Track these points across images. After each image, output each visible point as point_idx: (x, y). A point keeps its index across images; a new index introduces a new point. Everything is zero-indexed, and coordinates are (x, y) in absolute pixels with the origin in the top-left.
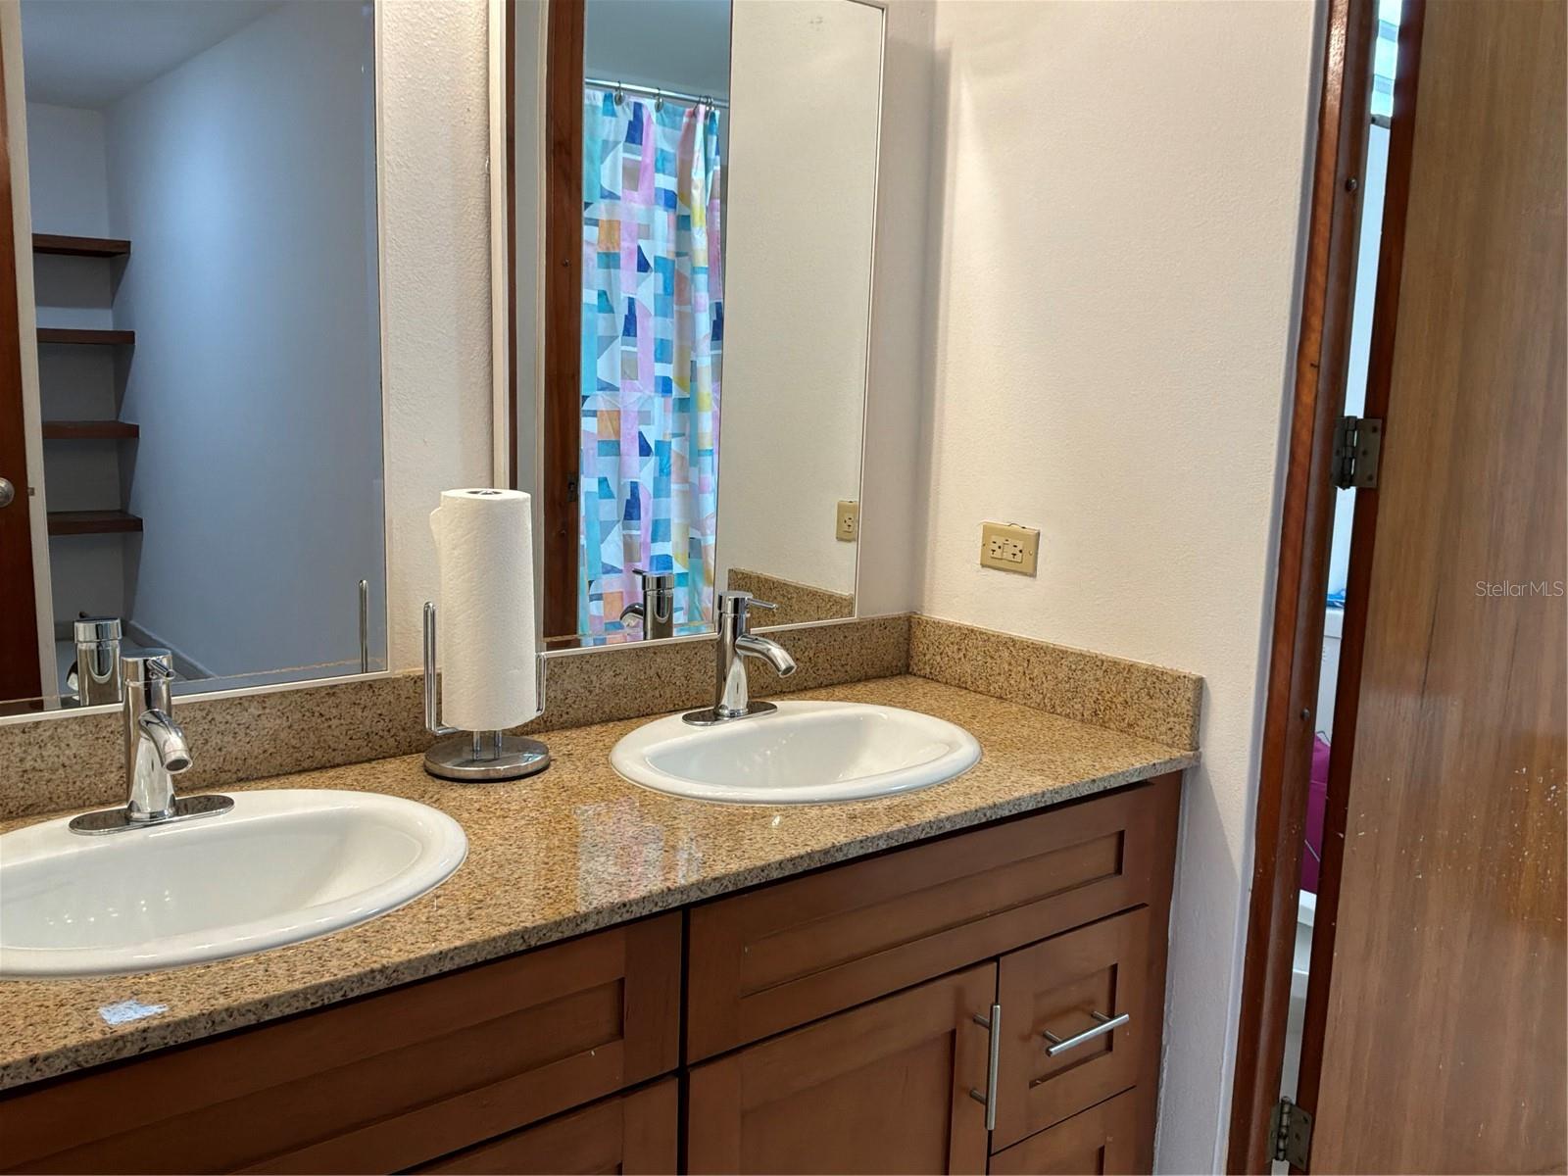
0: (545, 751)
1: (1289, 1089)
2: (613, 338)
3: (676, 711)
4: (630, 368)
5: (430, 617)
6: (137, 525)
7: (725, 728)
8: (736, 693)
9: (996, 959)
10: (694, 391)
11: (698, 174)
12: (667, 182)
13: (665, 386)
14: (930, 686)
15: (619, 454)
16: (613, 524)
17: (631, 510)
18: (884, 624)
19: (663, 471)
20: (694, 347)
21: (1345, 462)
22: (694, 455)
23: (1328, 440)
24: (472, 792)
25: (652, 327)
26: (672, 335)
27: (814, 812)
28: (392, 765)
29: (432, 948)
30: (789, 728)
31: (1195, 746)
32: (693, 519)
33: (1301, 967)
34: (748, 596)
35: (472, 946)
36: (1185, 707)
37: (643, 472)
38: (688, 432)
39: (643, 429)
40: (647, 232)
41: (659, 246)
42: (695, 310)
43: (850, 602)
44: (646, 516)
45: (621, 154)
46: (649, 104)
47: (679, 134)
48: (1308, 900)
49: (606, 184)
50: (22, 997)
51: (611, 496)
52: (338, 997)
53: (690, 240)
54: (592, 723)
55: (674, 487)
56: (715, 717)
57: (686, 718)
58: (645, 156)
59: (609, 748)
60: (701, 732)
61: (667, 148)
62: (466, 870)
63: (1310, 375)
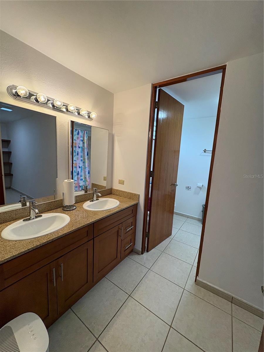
0: (76, 206)
1: (147, 231)
2: (76, 156)
3: (88, 200)
4: (78, 159)
5: (63, 194)
6: (12, 175)
7: (94, 202)
8: (95, 198)
9: (122, 223)
10: (85, 161)
11: (85, 138)
12: (82, 139)
13: (82, 160)
14: (114, 195)
15: (76, 168)
16: (76, 176)
17: (78, 174)
18: (109, 189)
19: (82, 170)
20: (85, 156)
21: (151, 175)
22: (85, 168)
23: (149, 173)
24: (68, 212)
25: (80, 154)
26: (82, 155)
27: (105, 211)
28: (59, 209)
29: (69, 231)
30: (101, 201)
31: (139, 201)
32: (85, 175)
33: (148, 219)
34: (96, 189)
35: (74, 230)
36: (138, 197)
37: (79, 170)
38: (84, 165)
39: (79, 165)
40: (79, 144)
41: (81, 145)
42: (85, 152)
43: (105, 187)
44: (80, 174)
45: (77, 136)
46: (80, 131)
47: (83, 134)
48: (149, 212)
49: (75, 139)
50: (24, 242)
51: (76, 172)
52: (60, 237)
53: (84, 145)
54: (79, 202)
55: (83, 171)
56: (93, 201)
57: (90, 201)
58: (79, 136)
59: (82, 205)
60: (92, 203)
61: (82, 135)
62: (71, 221)
63: (148, 168)
